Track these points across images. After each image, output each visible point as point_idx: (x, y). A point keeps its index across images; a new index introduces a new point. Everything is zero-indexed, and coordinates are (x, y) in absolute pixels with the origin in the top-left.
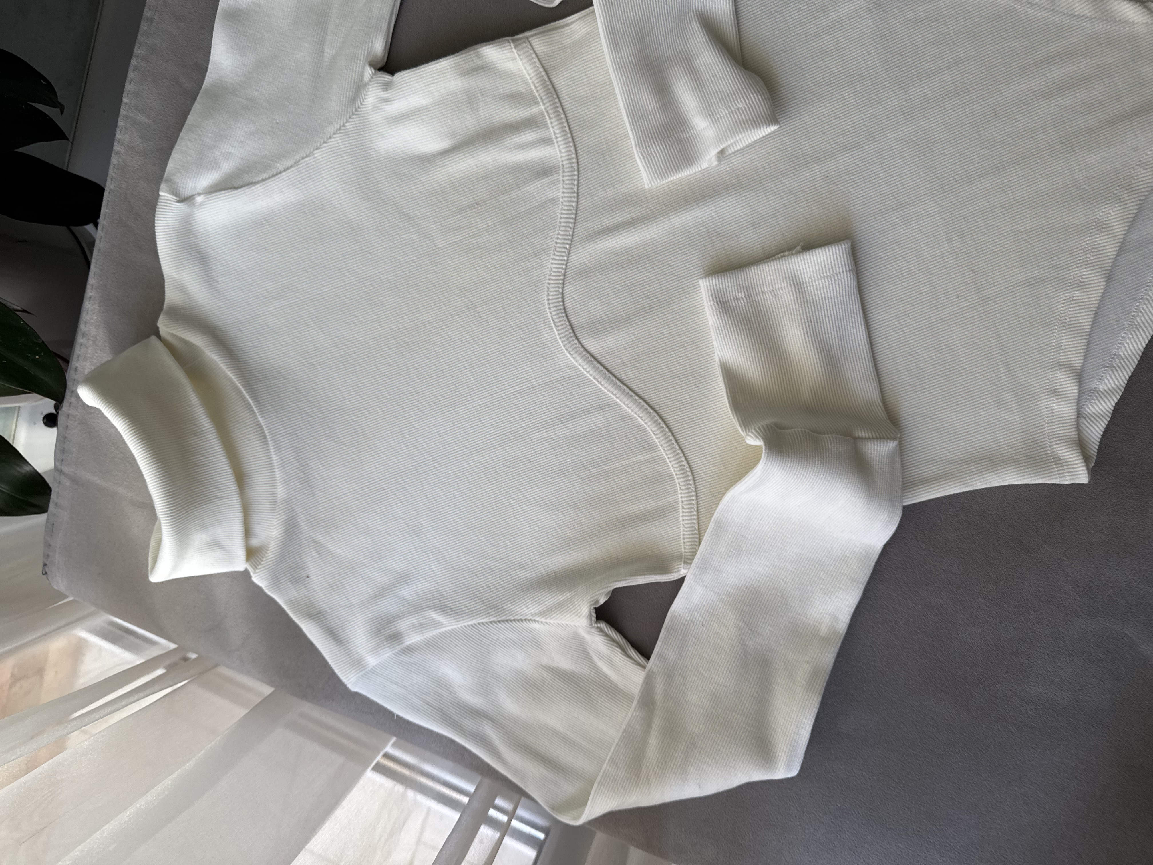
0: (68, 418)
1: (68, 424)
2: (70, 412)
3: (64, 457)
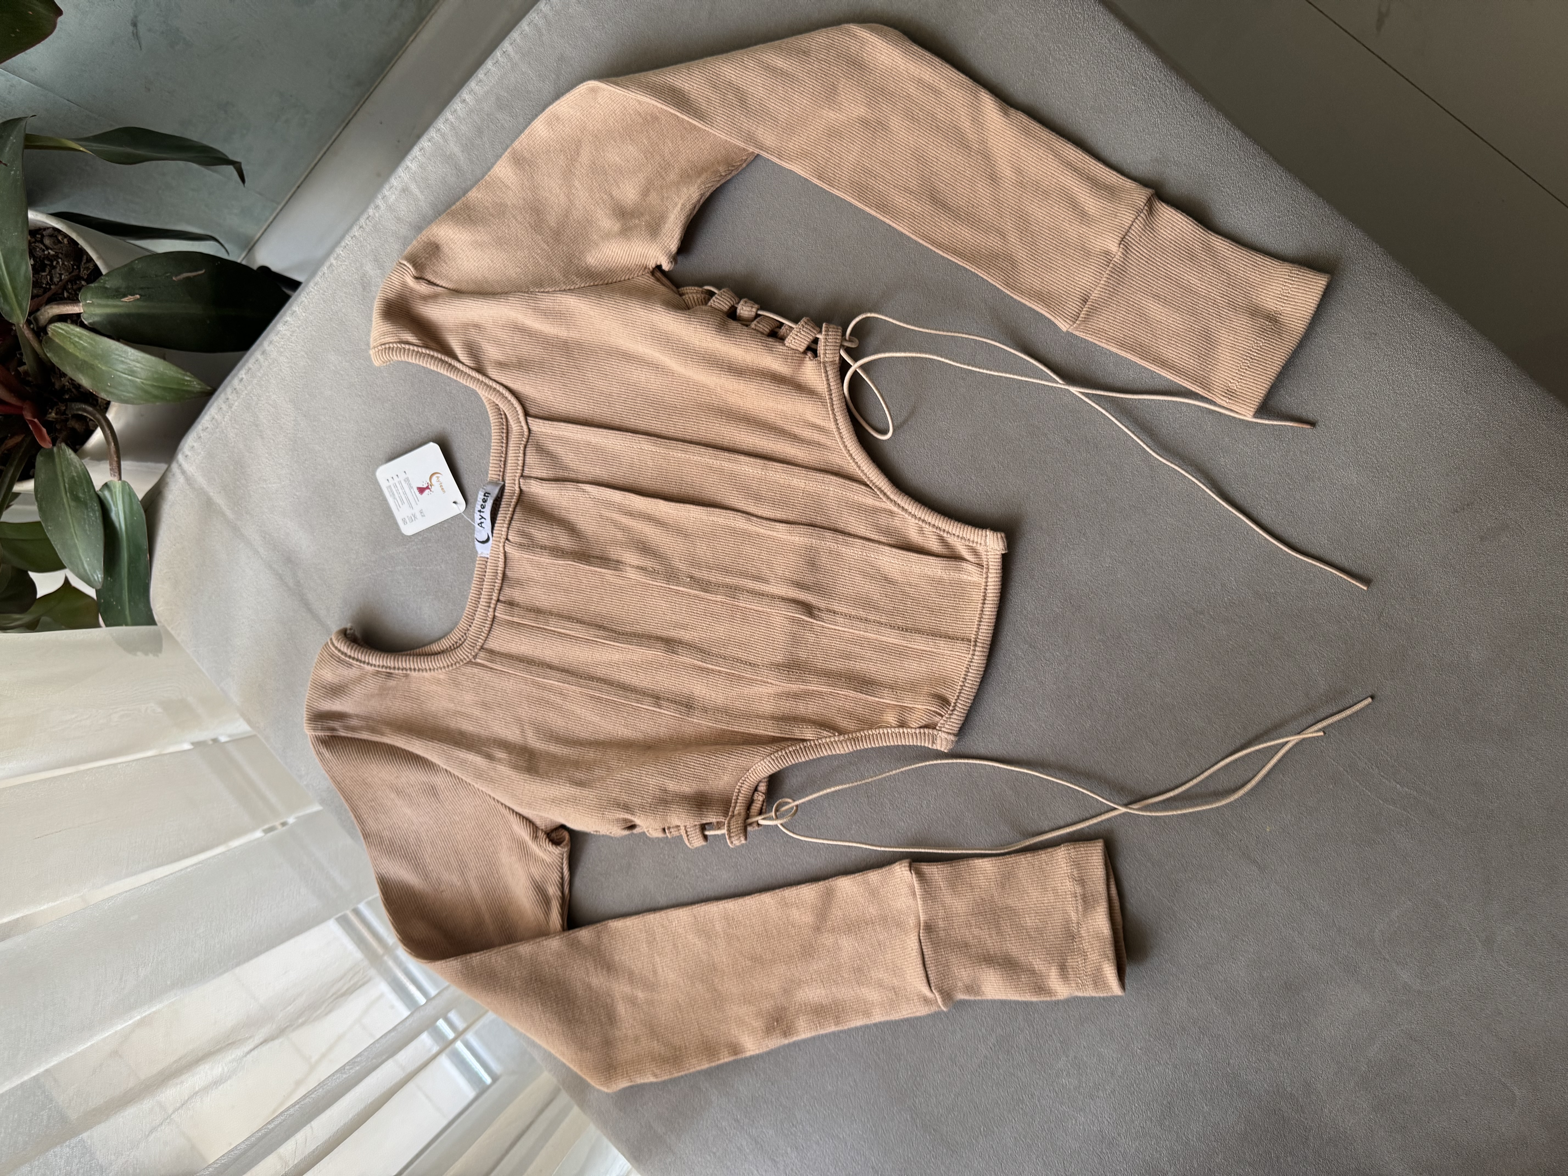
3: (189, 453)
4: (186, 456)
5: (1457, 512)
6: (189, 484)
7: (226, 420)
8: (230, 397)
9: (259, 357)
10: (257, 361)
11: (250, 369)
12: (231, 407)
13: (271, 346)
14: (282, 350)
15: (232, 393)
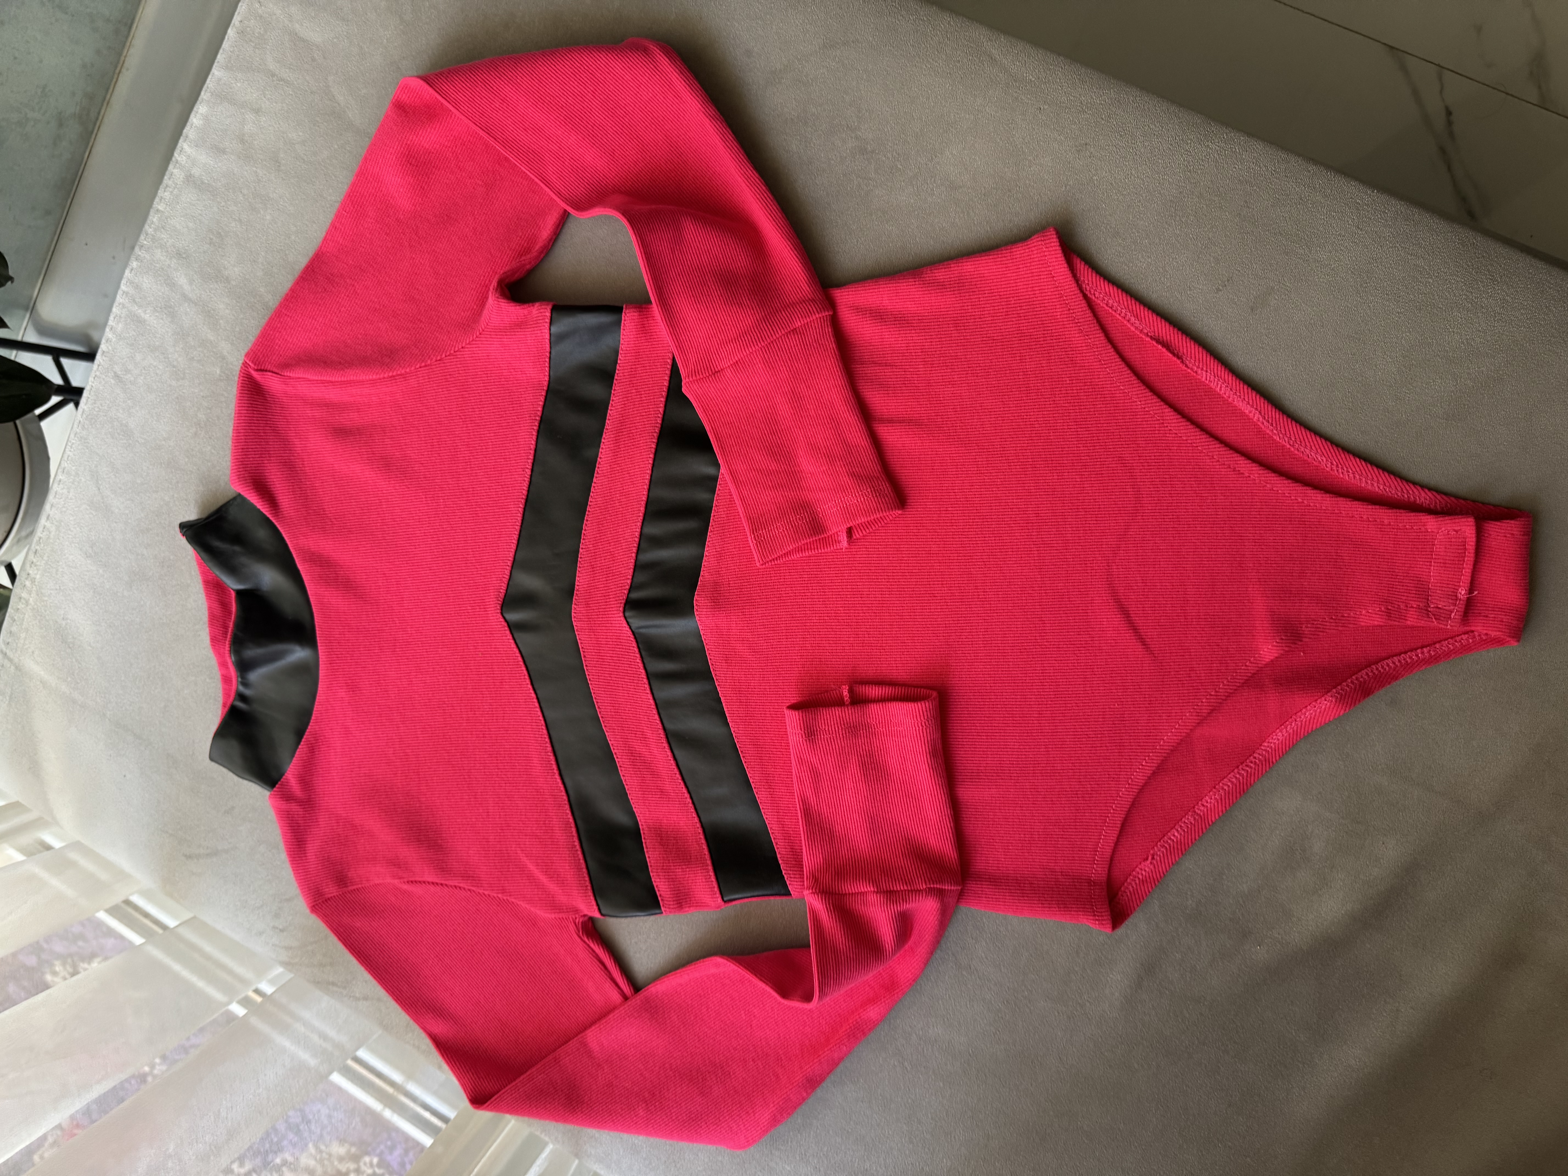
0: (20, 601)
1: (19, 607)
2: (23, 595)
3: (10, 640)
4: (8, 643)
5: (1221, 290)
6: (20, 670)
7: (32, 595)
8: (31, 572)
9: (46, 524)
10: (44, 528)
11: (40, 538)
12: (35, 582)
13: (53, 509)
14: (64, 509)
15: (31, 567)
